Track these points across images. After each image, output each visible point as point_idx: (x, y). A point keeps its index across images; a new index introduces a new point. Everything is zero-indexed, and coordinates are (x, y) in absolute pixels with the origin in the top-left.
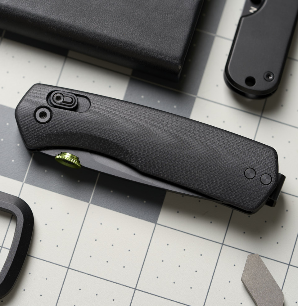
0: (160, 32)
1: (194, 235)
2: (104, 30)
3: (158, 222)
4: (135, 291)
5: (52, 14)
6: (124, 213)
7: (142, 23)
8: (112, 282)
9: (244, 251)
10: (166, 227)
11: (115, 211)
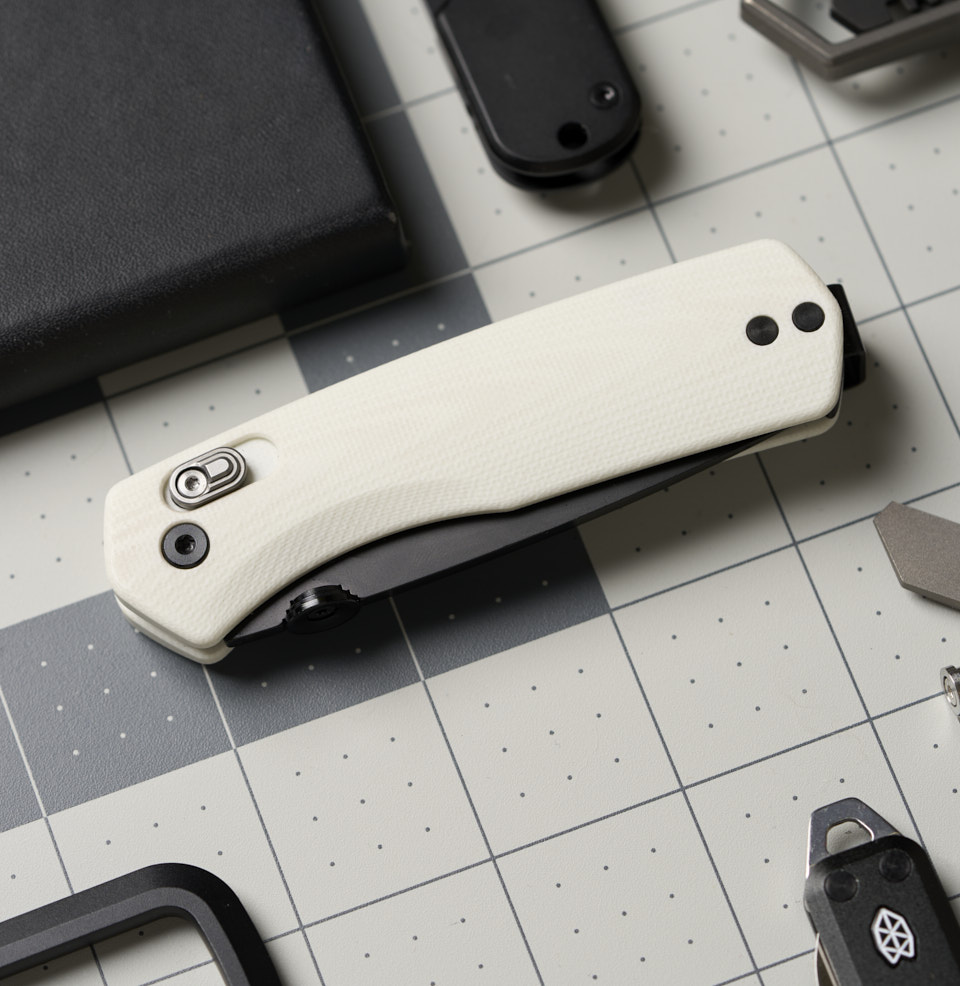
0: (285, 173)
1: (716, 573)
2: (154, 262)
3: (612, 606)
4: (684, 794)
5: (6, 314)
6: (519, 644)
7: (229, 182)
8: (618, 813)
9: (853, 523)
10: (637, 601)
11: (495, 653)
